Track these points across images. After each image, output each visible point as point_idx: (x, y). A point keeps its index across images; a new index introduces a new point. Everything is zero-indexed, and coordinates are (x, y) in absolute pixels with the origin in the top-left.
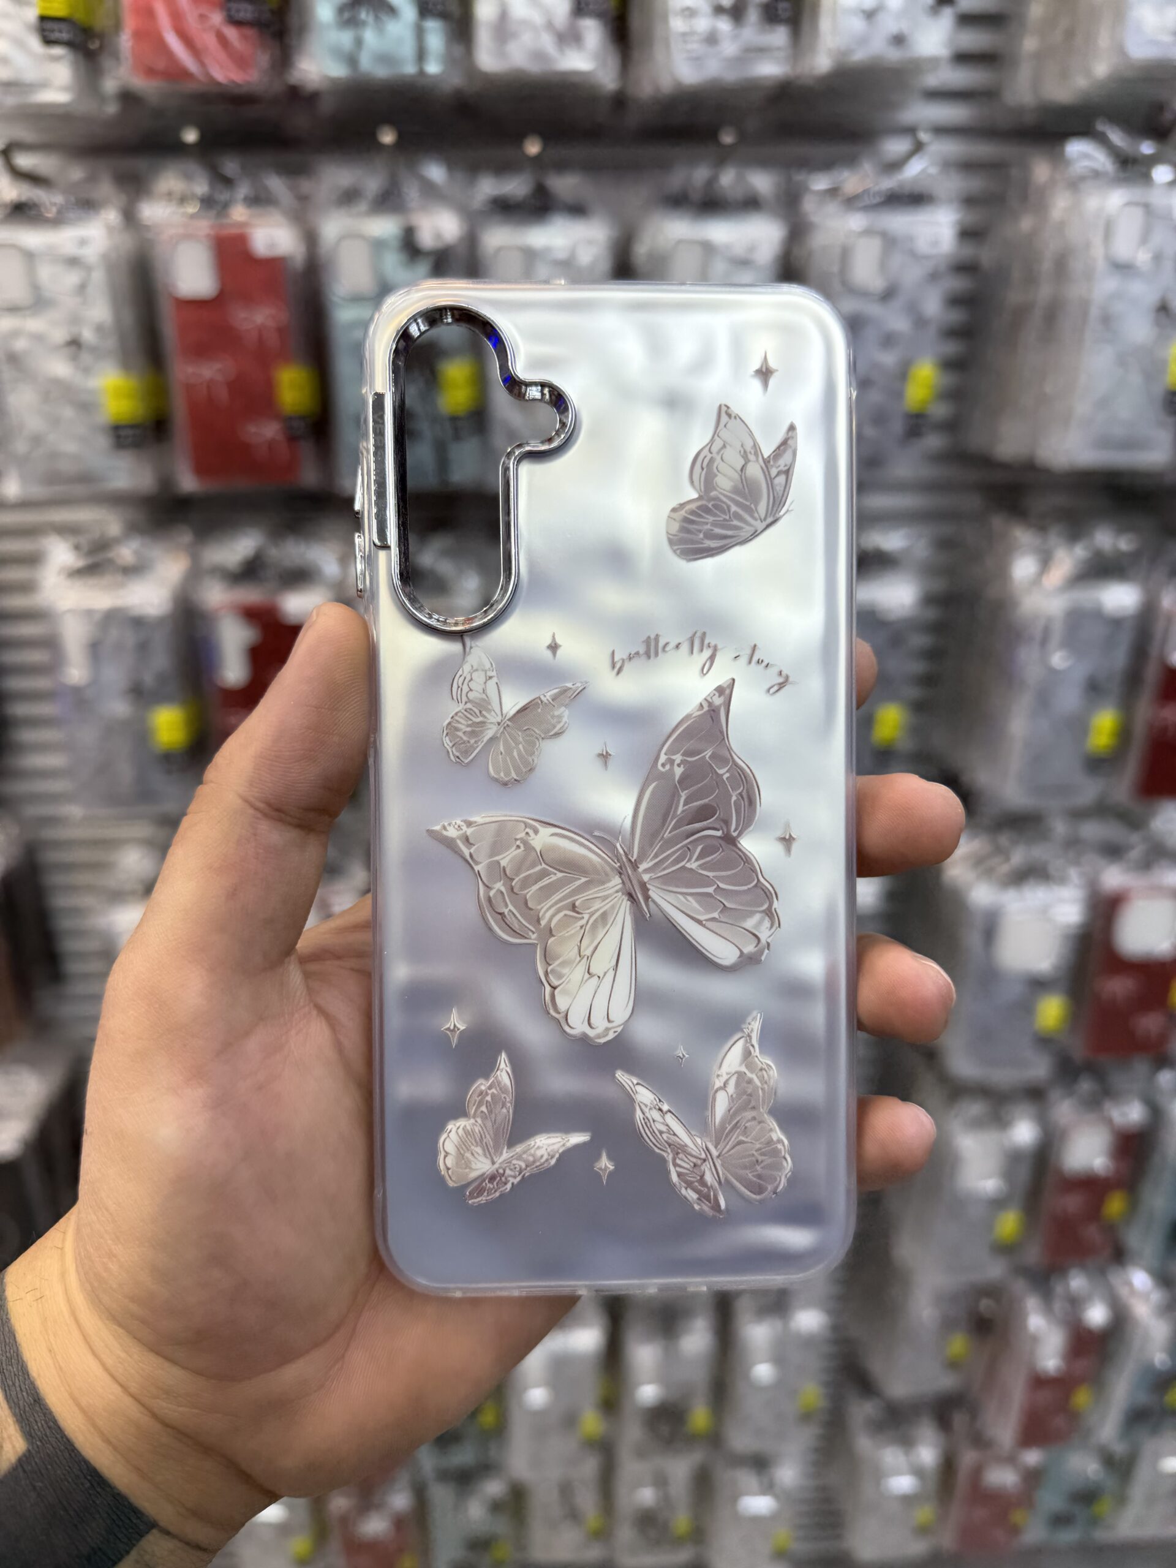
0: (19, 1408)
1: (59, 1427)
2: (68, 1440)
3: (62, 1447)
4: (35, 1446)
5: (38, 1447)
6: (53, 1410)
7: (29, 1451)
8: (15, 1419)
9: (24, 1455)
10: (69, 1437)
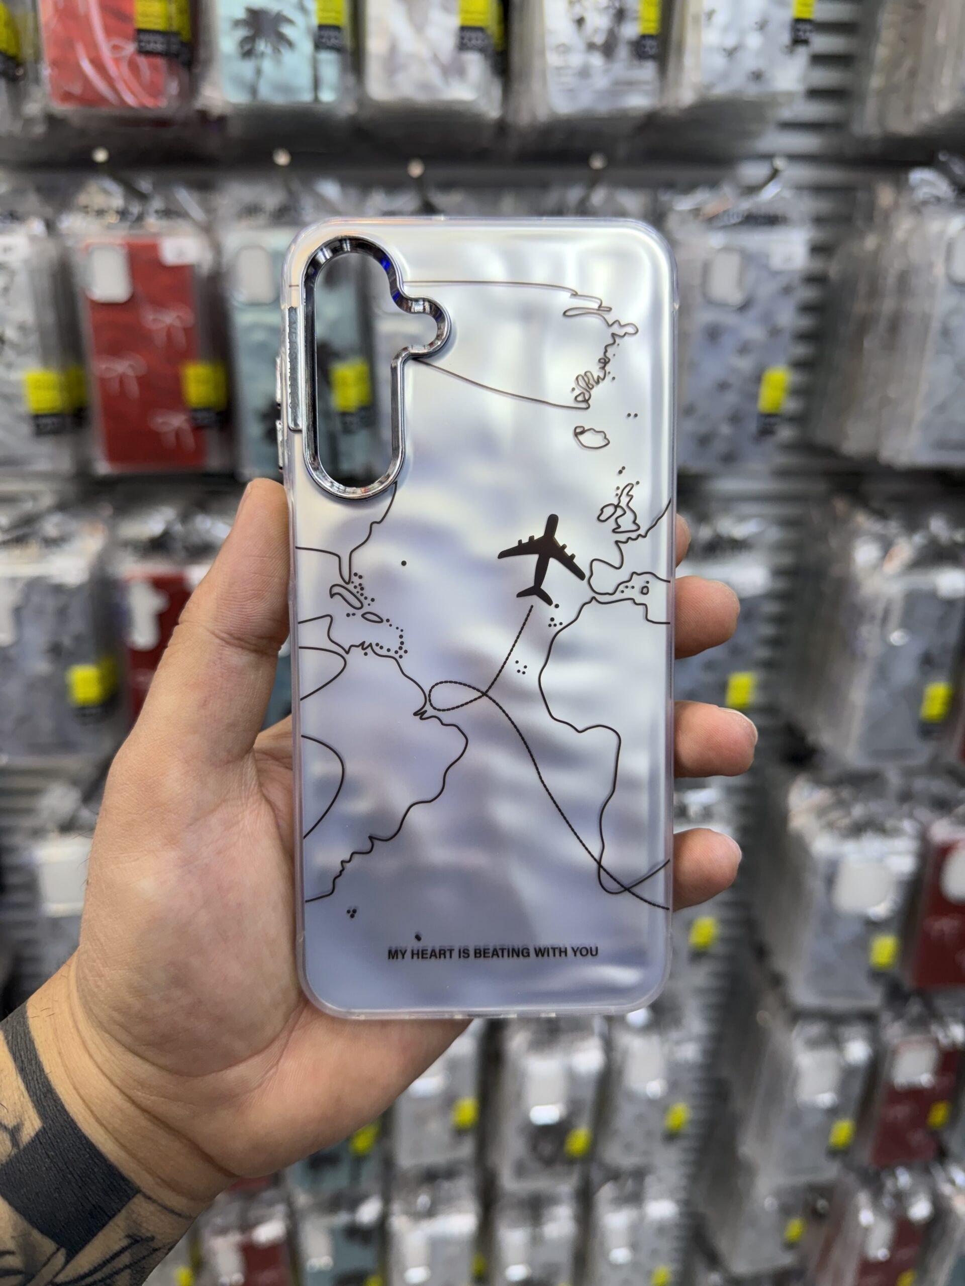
0: (36, 1096)
1: (65, 1110)
2: (72, 1120)
3: (68, 1126)
4: (48, 1125)
5: (50, 1124)
6: (61, 1097)
7: (43, 1128)
8: (33, 1105)
9: (40, 1131)
10: (73, 1118)
